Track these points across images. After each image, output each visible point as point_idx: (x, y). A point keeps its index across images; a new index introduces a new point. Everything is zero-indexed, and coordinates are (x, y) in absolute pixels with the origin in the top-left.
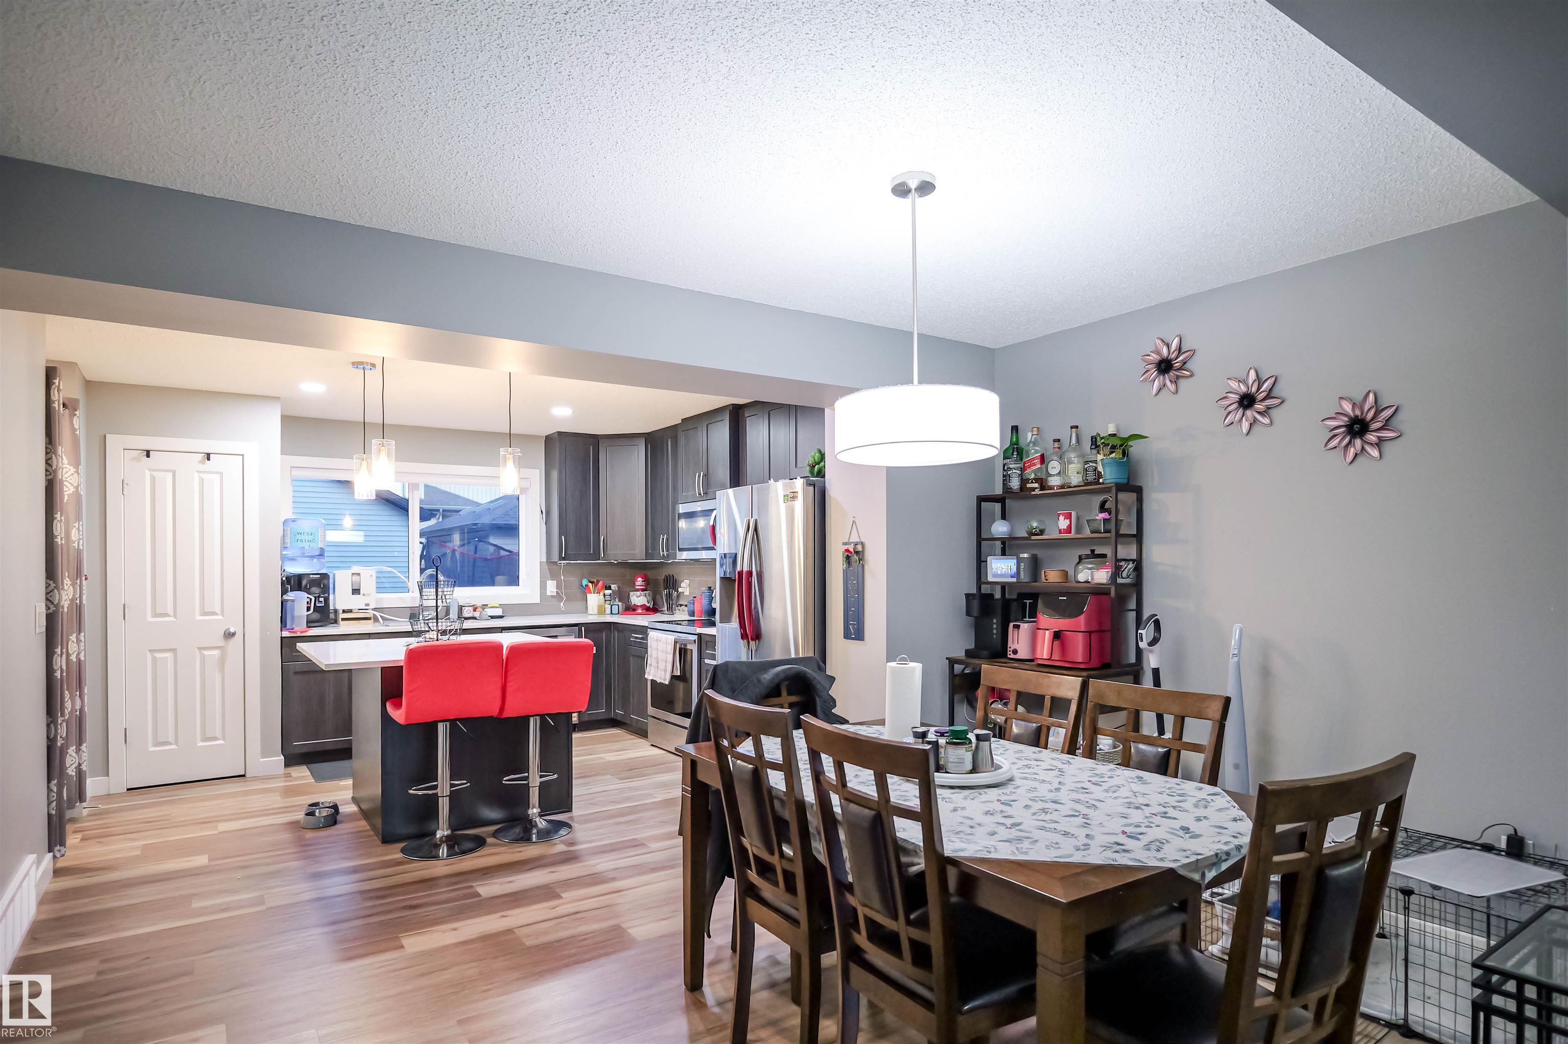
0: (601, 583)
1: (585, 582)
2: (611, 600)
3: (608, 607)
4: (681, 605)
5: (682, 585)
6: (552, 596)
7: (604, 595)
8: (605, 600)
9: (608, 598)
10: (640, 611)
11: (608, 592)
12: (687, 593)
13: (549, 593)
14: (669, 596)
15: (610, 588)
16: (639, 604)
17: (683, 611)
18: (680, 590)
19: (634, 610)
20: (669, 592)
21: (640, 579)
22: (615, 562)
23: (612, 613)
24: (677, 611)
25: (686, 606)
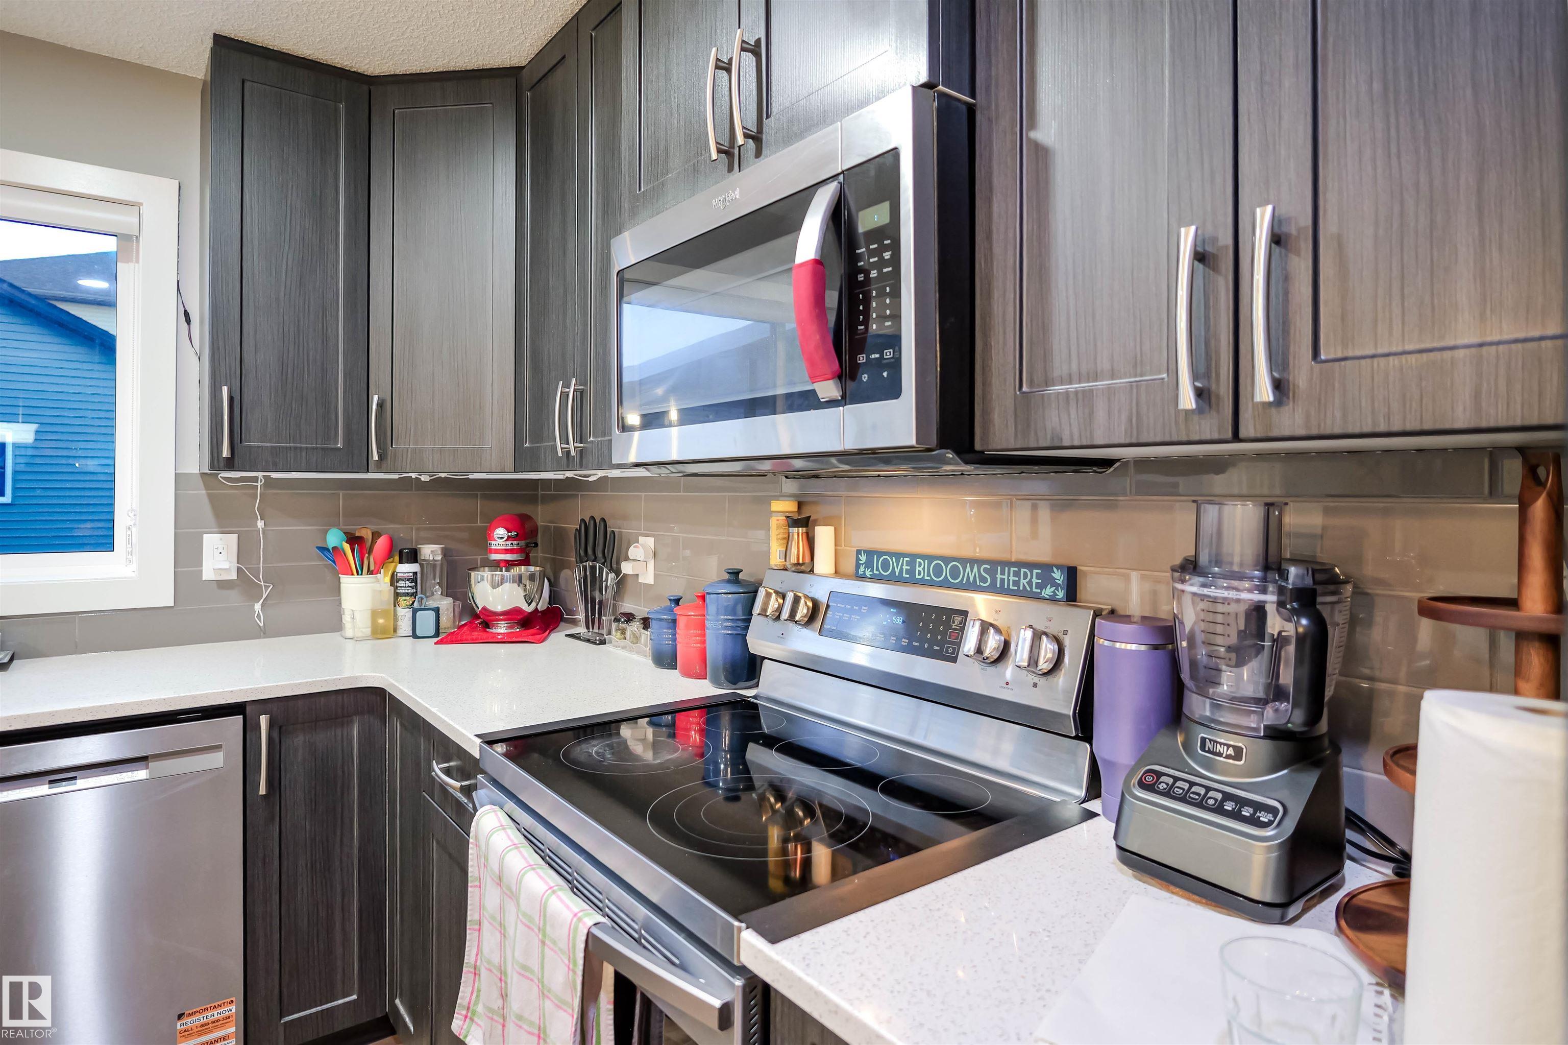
0: (381, 543)
1: (334, 538)
2: (414, 595)
3: (404, 614)
4: (629, 617)
5: (633, 552)
6: (223, 585)
7: (394, 580)
8: (397, 595)
9: (404, 587)
10: (502, 628)
11: (406, 569)
12: (648, 578)
13: (209, 573)
14: (591, 582)
15: (412, 556)
16: (499, 608)
17: (636, 639)
18: (627, 568)
19: (487, 625)
20: (593, 568)
21: (501, 532)
22: (425, 478)
23: (415, 636)
24: (615, 636)
25: (646, 623)
